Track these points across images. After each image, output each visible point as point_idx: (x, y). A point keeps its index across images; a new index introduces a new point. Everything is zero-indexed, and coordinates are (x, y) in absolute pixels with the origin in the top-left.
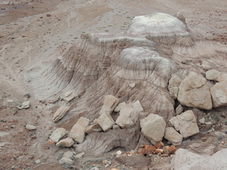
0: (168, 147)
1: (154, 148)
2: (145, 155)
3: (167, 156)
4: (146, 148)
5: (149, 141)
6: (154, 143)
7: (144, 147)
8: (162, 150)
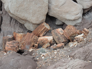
0: (60, 30)
1: (35, 37)
2: (20, 52)
3: (62, 47)
4: (18, 39)
5: (22, 26)
6: (32, 28)
7: (14, 38)
8: (50, 38)
